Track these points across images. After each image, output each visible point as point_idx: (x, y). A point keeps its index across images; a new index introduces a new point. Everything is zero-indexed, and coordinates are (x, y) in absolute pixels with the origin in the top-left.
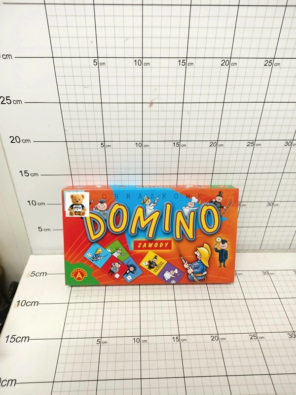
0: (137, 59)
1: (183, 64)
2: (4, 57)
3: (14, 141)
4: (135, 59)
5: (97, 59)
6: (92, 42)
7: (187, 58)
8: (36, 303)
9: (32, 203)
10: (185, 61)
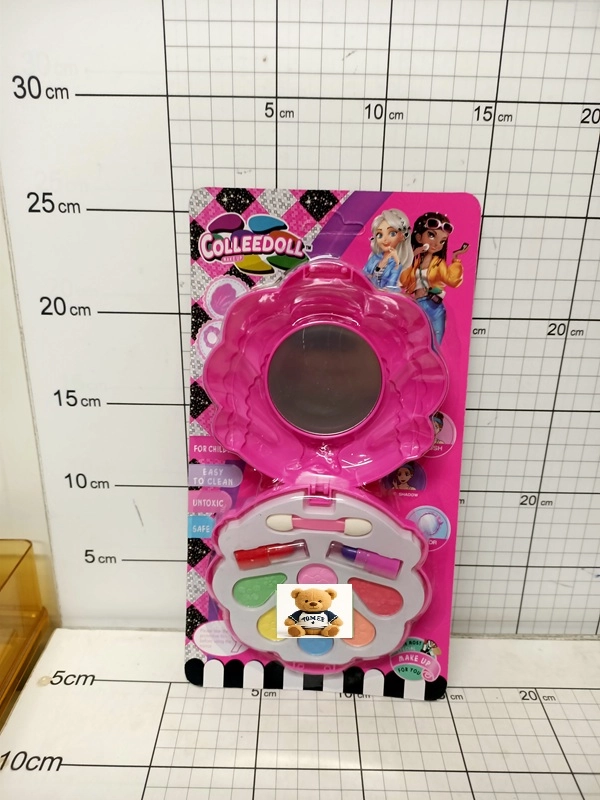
0: (373, 104)
1: (488, 116)
2: (50, 93)
3: (51, 309)
4: (367, 103)
5: (274, 101)
6: (265, 60)
7: (496, 102)
8: (57, 762)
9: (77, 480)
10: (492, 111)
